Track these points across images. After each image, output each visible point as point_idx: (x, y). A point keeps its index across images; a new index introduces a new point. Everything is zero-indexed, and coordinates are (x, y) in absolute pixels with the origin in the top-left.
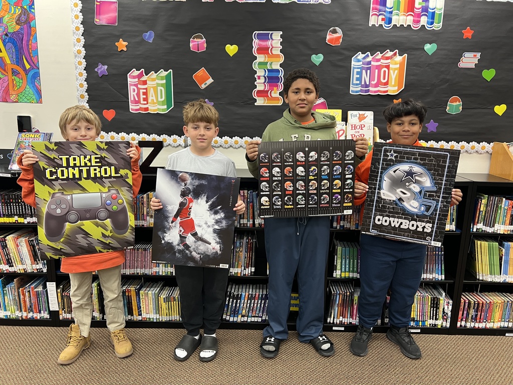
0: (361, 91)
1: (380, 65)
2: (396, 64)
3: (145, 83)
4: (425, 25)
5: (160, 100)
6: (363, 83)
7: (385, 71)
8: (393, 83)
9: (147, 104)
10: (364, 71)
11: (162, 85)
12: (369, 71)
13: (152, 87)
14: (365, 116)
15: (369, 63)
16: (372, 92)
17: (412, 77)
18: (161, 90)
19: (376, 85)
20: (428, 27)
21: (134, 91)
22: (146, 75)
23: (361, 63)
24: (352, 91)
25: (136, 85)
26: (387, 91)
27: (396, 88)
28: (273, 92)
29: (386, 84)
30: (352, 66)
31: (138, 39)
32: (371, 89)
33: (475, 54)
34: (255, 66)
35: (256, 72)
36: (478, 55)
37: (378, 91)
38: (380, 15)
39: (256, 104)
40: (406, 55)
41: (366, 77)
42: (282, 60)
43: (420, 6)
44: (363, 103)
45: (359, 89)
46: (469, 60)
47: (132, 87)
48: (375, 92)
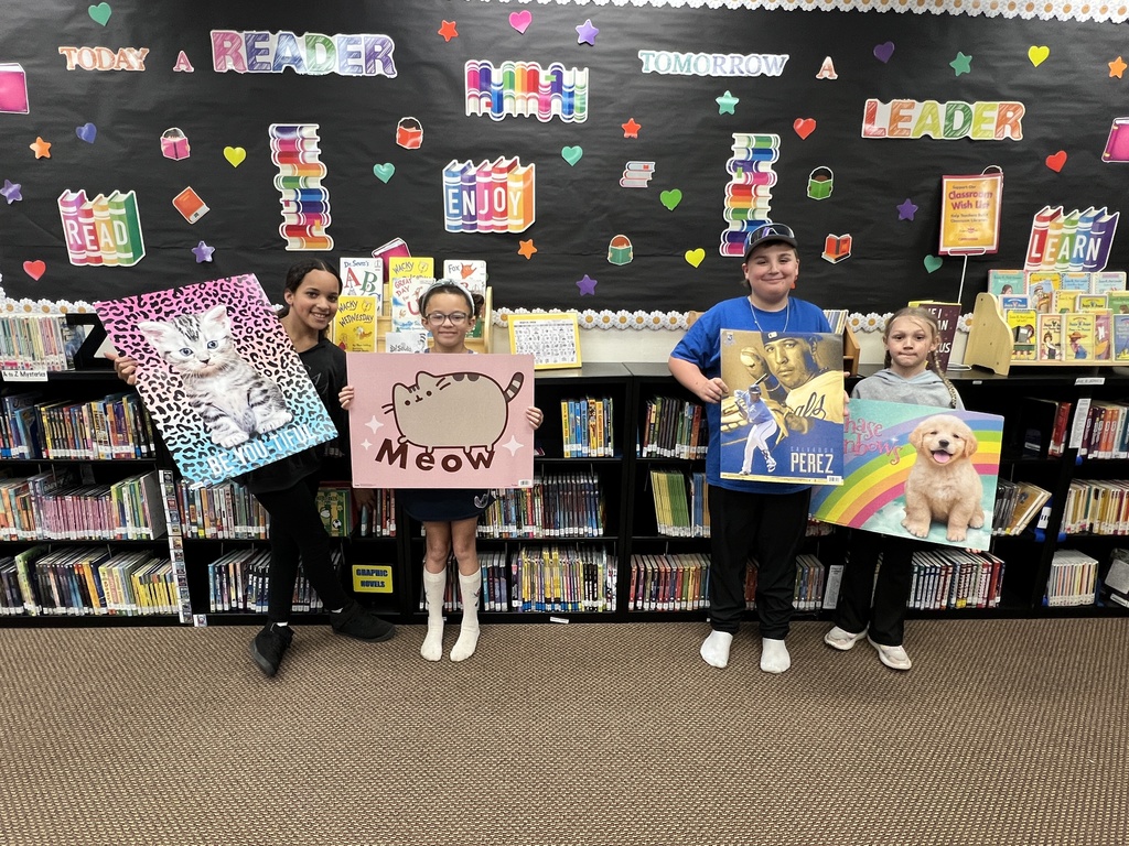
0: (464, 226)
1: (491, 182)
2: (517, 181)
3: (89, 214)
4: (560, 114)
5: (119, 243)
6: (465, 213)
7: (500, 193)
8: (515, 214)
9: (99, 250)
10: (465, 193)
11: (120, 217)
12: (473, 193)
13: (104, 221)
14: (473, 268)
15: (472, 179)
16: (481, 227)
17: (546, 203)
18: (120, 227)
19: (488, 217)
20: (565, 118)
21: (72, 228)
22: (91, 200)
23: (459, 179)
24: (449, 227)
25: (75, 218)
26: (506, 227)
27: (521, 222)
28: (314, 228)
29: (504, 214)
30: (444, 184)
31: (68, 138)
32: (478, 222)
33: (646, 163)
34: (279, 185)
35: (280, 195)
36: (652, 165)
37: (492, 227)
38: (481, 97)
39: (287, 248)
40: (533, 165)
41: (469, 203)
42: (323, 173)
43: (549, 82)
44: (468, 246)
45: (460, 222)
46: (638, 174)
47: (68, 222)
48: (487, 228)
